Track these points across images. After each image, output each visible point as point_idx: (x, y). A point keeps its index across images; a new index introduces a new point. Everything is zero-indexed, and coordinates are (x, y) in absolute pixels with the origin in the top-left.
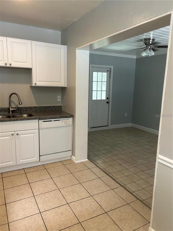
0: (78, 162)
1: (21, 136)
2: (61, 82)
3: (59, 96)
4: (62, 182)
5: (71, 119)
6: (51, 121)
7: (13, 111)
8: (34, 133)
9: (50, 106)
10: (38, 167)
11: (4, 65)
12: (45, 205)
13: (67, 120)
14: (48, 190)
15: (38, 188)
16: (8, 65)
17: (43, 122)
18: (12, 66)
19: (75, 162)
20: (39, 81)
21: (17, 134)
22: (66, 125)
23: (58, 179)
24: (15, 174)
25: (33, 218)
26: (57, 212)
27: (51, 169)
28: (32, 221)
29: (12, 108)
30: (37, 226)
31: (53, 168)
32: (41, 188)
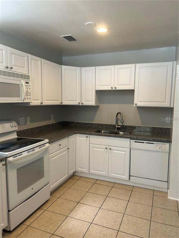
0: (172, 198)
1: (114, 151)
2: (165, 102)
3: (168, 117)
4: (134, 209)
5: (167, 145)
6: (144, 143)
7: (118, 129)
8: (126, 152)
9: (156, 128)
10: (128, 187)
11: (110, 89)
12: (100, 220)
13: (163, 145)
14: (114, 210)
15: (110, 204)
16: (114, 89)
17: (135, 142)
18: (117, 89)
19: (168, 198)
20: (140, 102)
21: (110, 149)
22: (160, 150)
23: (133, 205)
24: (105, 184)
25: (83, 224)
26: (103, 231)
27: (136, 192)
28: (81, 225)
29: (117, 125)
30: (80, 231)
31: (139, 193)
32: (111, 205)
